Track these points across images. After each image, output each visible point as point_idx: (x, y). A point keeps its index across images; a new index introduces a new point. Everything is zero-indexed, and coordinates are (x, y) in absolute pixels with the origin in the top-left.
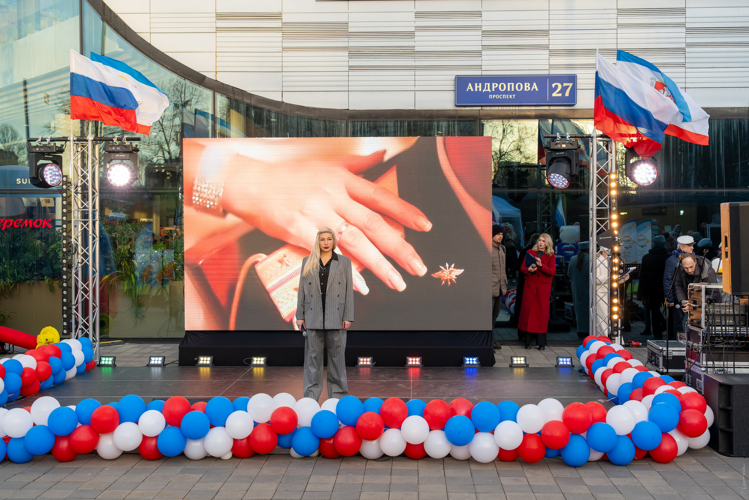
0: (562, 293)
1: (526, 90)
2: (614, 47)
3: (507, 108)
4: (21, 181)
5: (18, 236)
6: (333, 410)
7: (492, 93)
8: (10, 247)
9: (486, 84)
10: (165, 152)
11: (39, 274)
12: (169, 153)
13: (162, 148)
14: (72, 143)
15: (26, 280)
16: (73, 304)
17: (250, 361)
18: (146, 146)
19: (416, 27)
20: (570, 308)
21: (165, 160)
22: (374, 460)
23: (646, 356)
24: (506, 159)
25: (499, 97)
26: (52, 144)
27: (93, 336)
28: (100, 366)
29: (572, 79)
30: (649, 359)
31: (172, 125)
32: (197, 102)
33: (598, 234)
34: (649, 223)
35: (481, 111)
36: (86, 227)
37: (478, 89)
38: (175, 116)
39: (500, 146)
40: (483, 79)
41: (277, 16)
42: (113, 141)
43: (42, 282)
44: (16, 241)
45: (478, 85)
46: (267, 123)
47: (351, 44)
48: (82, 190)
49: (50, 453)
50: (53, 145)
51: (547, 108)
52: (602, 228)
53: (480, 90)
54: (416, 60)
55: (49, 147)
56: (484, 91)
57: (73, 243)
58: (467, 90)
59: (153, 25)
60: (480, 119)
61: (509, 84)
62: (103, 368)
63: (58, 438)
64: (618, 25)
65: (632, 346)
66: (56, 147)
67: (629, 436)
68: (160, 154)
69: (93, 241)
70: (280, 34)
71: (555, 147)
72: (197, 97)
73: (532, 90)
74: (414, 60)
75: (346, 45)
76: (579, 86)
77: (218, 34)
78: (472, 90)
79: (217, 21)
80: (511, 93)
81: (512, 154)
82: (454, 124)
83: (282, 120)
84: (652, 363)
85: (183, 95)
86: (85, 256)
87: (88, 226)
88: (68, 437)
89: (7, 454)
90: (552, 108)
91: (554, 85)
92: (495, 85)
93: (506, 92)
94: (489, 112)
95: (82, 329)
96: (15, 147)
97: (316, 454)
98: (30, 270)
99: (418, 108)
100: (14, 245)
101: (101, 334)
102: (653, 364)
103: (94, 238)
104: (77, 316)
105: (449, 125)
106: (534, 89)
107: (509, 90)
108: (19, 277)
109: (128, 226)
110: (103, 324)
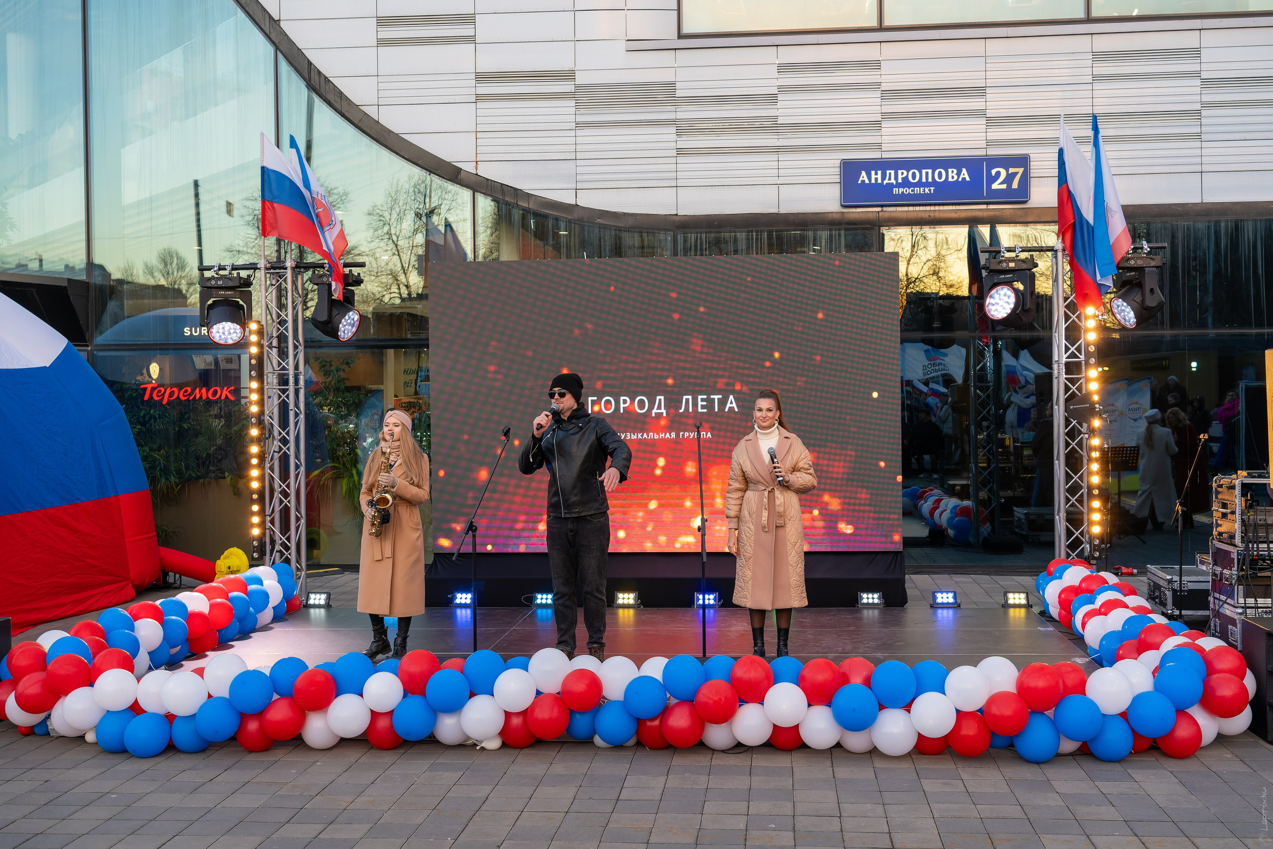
0: (1009, 493)
1: (950, 179)
2: (1089, 110)
3: (922, 208)
4: (191, 331)
5: (186, 413)
6: (659, 676)
7: (898, 185)
9: (888, 172)
10: (401, 286)
11: (218, 470)
12: (407, 286)
13: (397, 280)
14: (263, 271)
15: (198, 478)
16: (267, 514)
17: (532, 599)
18: (373, 278)
19: (779, 87)
20: (1023, 517)
21: (401, 298)
22: (724, 751)
23: (1145, 589)
24: (917, 289)
25: (908, 191)
26: (235, 273)
27: (298, 562)
28: (307, 606)
29: (1023, 161)
30: (1150, 595)
31: (411, 244)
32: (449, 210)
33: (1067, 400)
34: (1147, 382)
35: (881, 214)
36: (286, 399)
37: (876, 179)
38: (416, 231)
39: (907, 268)
40: (883, 165)
41: (568, 75)
42: (323, 268)
43: (221, 481)
44: (183, 421)
45: (876, 174)
46: (553, 238)
47: (680, 115)
48: (279, 342)
49: (233, 739)
50: (235, 275)
51: (984, 207)
52: (1073, 391)
53: (879, 181)
54: (780, 137)
55: (230, 279)
56: (885, 182)
57: (266, 422)
58: (859, 182)
59: (381, 94)
60: (880, 226)
61: (924, 171)
62: (312, 611)
63: (244, 718)
64: (1094, 76)
65: (1122, 574)
66: (241, 278)
67: (1124, 715)
68: (394, 289)
69: (296, 418)
70: (573, 103)
71: (999, 267)
72: (448, 202)
73: (960, 180)
74: (777, 137)
75: (672, 116)
76: (1034, 173)
77: (480, 105)
78: (867, 182)
79: (477, 85)
80: (927, 184)
81: (925, 280)
82: (839, 235)
83: (577, 234)
84: (1155, 601)
85: (427, 200)
86: (284, 441)
88: (260, 715)
89: (171, 740)
90: (991, 207)
91: (994, 172)
92: (902, 173)
93: (920, 184)
94: (893, 214)
95: (280, 551)
96: (183, 282)
97: (632, 742)
98: (204, 463)
99: (784, 210)
100: (180, 426)
101: (308, 559)
102: (1156, 603)
103: (297, 415)
104: (273, 531)
105: (831, 236)
106: (964, 179)
107: (924, 180)
108: (187, 474)
110: (312, 543)
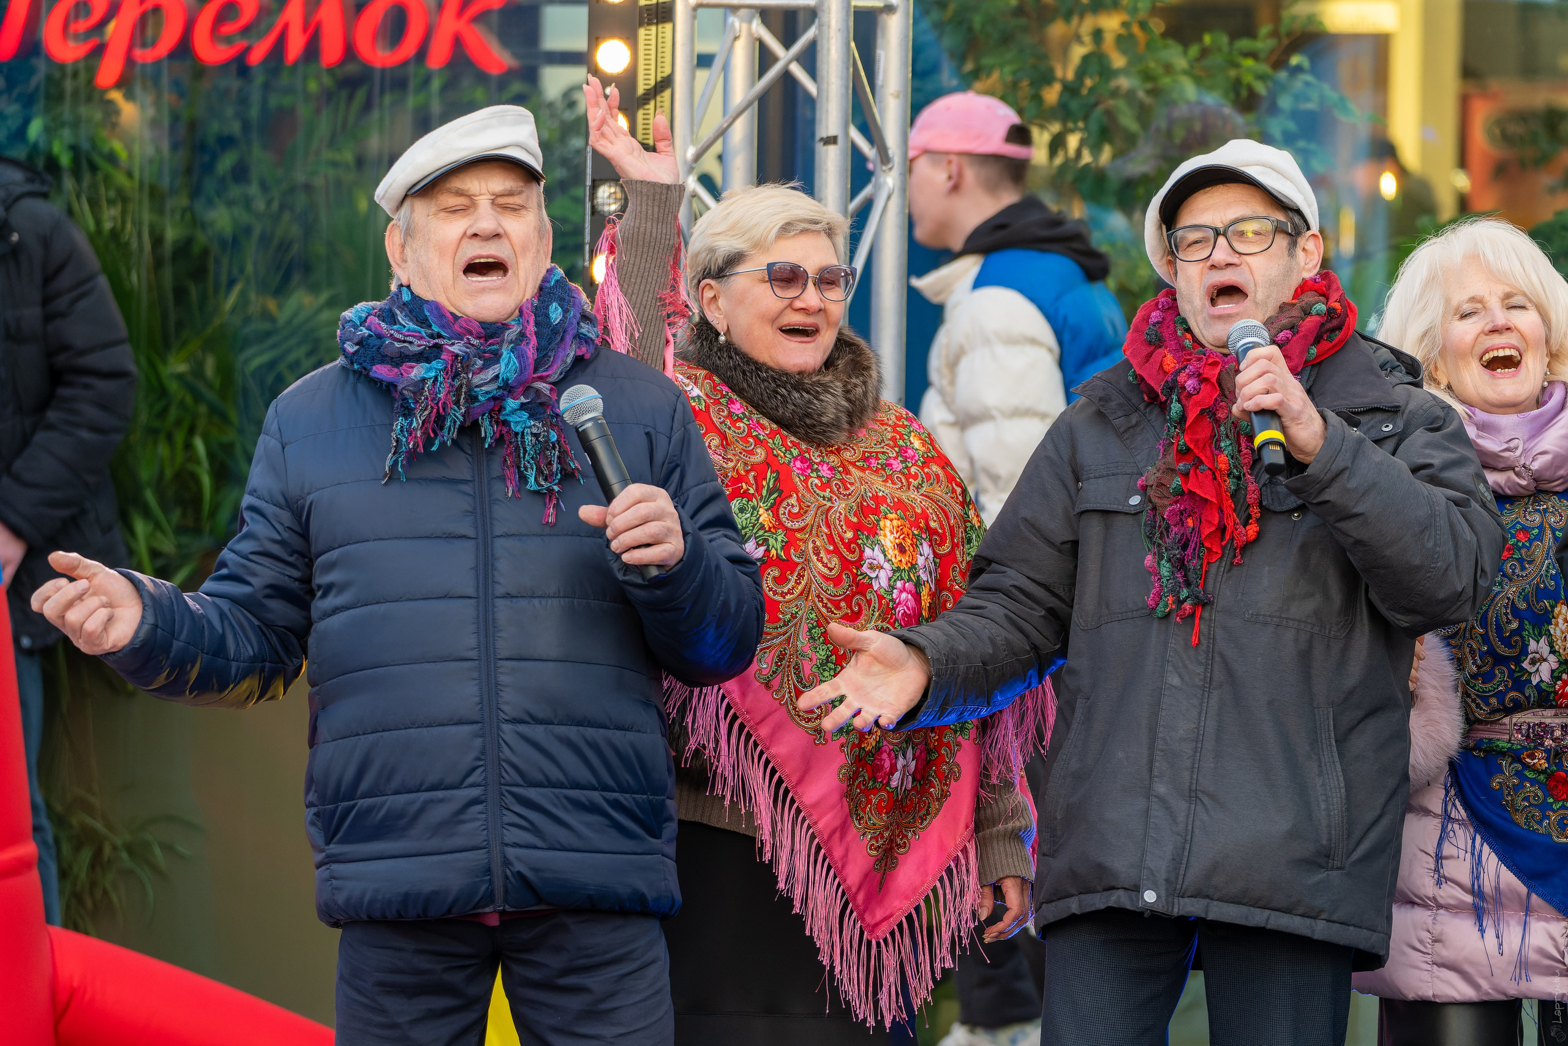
5: (226, 142)
8: (157, 241)
36: (797, 70)
44: (210, 185)
69: (854, 192)
87: (810, 59)
100: (197, 223)
109: (1168, 68)
